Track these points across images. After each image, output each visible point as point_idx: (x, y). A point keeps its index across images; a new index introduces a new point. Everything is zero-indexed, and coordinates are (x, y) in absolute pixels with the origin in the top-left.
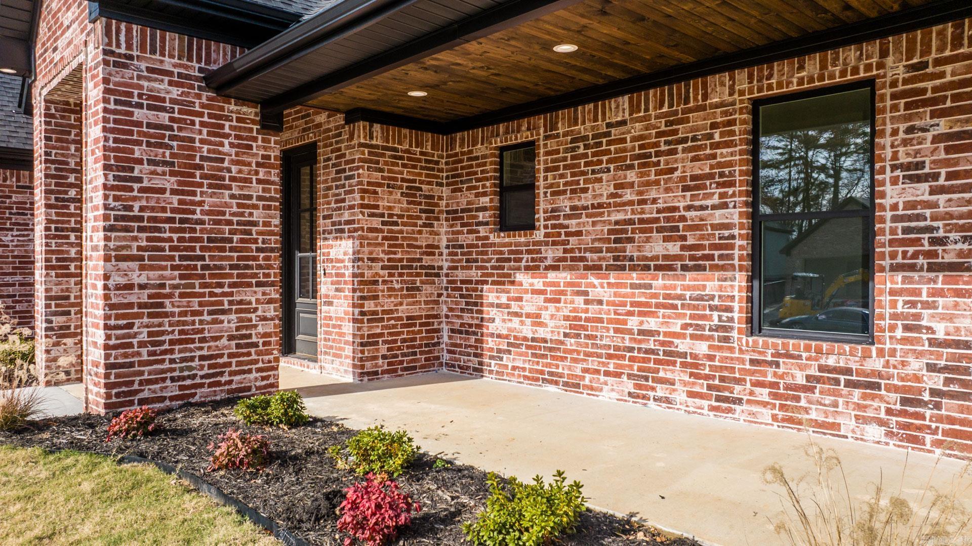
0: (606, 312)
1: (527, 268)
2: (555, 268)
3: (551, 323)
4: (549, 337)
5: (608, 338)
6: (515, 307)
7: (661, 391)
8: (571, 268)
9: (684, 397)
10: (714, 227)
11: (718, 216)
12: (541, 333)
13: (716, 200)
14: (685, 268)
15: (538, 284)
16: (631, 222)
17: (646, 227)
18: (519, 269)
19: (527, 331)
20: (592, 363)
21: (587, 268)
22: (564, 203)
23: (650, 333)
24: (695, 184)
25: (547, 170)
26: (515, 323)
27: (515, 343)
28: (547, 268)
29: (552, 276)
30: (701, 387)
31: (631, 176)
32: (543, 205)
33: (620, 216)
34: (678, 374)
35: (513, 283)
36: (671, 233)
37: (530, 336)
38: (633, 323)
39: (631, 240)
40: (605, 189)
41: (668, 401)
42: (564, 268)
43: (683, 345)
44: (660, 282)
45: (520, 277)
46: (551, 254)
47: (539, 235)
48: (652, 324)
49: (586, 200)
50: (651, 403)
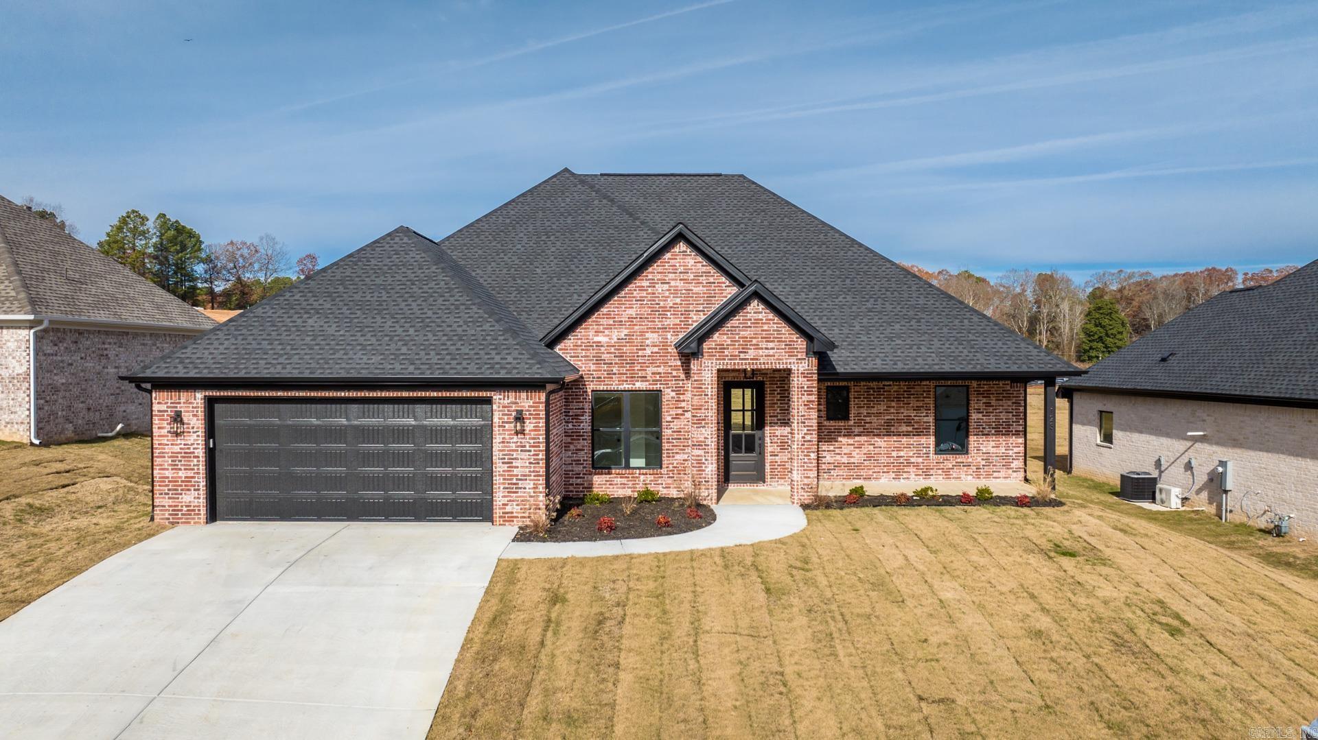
0: (883, 451)
1: (844, 436)
2: (860, 435)
3: (857, 456)
4: (856, 462)
5: (883, 460)
6: (837, 451)
7: (905, 475)
8: (867, 435)
9: (914, 476)
10: (924, 422)
11: (925, 419)
12: (852, 460)
13: (924, 414)
14: (914, 435)
15: (851, 441)
16: (893, 419)
17: (899, 421)
18: (840, 436)
19: (845, 460)
20: (876, 469)
21: (874, 435)
22: (864, 411)
23: (901, 457)
24: (918, 409)
25: (855, 398)
26: (838, 457)
27: (838, 466)
28: (855, 435)
29: (857, 438)
30: (920, 472)
31: (893, 404)
32: (853, 412)
33: (889, 417)
34: (912, 469)
35: (837, 441)
36: (909, 424)
37: (846, 462)
38: (894, 454)
39: (893, 426)
40: (882, 408)
41: (908, 478)
42: (864, 435)
43: (913, 460)
44: (904, 440)
45: (840, 439)
46: (857, 430)
47: (851, 423)
48: (902, 454)
49: (874, 410)
50: (902, 480)
